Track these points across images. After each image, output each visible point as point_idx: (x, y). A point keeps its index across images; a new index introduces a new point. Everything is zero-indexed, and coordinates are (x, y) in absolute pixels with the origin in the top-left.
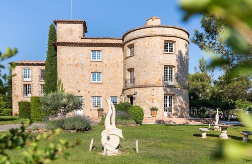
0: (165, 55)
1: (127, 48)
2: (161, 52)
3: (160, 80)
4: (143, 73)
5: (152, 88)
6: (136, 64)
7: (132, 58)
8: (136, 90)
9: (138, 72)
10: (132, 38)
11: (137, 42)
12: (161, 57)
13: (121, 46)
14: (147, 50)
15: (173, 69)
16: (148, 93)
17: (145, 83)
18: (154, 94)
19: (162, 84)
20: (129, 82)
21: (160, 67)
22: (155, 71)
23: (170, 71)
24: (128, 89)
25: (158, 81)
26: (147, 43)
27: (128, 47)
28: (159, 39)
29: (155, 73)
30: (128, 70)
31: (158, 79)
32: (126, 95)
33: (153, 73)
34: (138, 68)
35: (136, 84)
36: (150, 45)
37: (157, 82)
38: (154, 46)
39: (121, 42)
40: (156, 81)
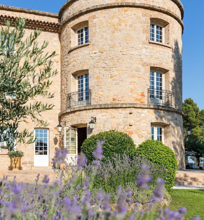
0: (151, 46)
1: (72, 31)
2: (144, 39)
3: (143, 95)
4: (110, 80)
5: (128, 111)
6: (92, 62)
7: (85, 50)
8: (94, 113)
9: (98, 78)
10: (84, 9)
11: (94, 17)
12: (144, 51)
13: (57, 29)
14: (117, 34)
15: (163, 75)
16: (121, 120)
17: (114, 99)
18: (132, 122)
19: (146, 103)
20: (76, 98)
21: (143, 69)
22: (133, 76)
23: (157, 79)
24: (74, 112)
25: (140, 97)
26: (116, 20)
27: (74, 28)
28: (140, 14)
29: (133, 80)
30: (74, 75)
31: (140, 92)
32: (69, 125)
33: (130, 80)
34: (97, 70)
35: (93, 103)
36: (123, 24)
37: (136, 99)
38: (131, 26)
39: (55, 21)
40: (135, 96)
